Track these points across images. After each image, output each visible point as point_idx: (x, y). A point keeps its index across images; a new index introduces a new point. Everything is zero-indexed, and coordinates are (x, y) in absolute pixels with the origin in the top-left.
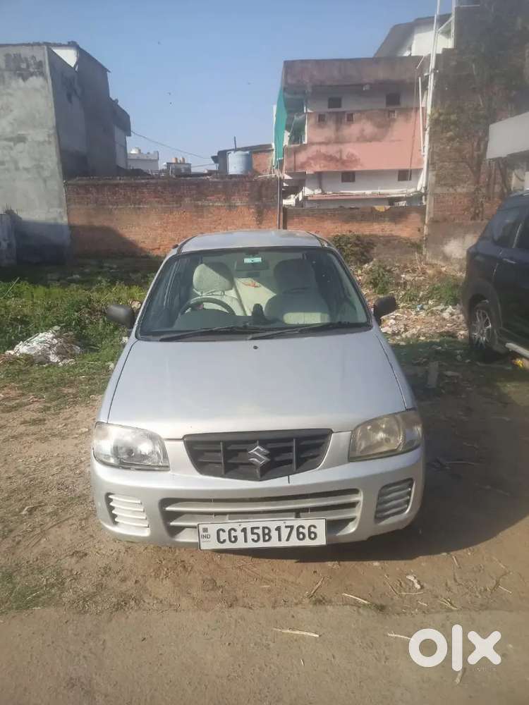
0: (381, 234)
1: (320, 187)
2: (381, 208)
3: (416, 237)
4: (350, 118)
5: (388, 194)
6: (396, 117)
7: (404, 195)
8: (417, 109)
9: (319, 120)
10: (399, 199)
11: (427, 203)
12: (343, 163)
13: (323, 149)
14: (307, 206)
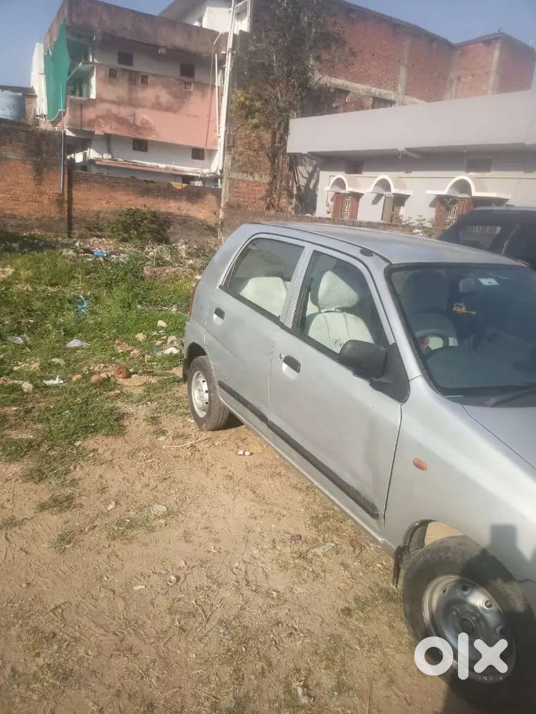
0: (177, 212)
1: (109, 151)
2: (178, 185)
3: (212, 221)
4: (144, 79)
5: (183, 171)
6: (192, 90)
7: (199, 175)
8: (213, 86)
9: (110, 75)
10: (193, 178)
11: (223, 186)
12: (137, 129)
13: (115, 109)
14: (94, 171)
